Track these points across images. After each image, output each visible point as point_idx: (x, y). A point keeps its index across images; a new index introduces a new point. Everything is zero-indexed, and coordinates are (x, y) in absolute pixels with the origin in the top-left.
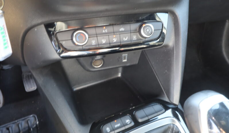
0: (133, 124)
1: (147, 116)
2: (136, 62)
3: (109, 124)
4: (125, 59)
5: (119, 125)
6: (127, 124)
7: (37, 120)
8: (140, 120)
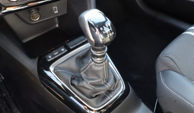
0: (66, 50)
1: (75, 44)
2: (65, 12)
3: (50, 54)
4: (56, 11)
5: (57, 53)
6: (62, 51)
7: (2, 76)
8: (71, 48)
